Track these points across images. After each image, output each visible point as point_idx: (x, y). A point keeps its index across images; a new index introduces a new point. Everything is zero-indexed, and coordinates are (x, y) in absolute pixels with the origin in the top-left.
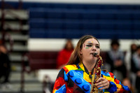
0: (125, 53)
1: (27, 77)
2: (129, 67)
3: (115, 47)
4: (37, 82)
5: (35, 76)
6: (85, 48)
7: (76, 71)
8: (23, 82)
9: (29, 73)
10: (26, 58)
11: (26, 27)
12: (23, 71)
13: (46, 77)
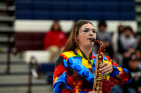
0: (112, 34)
1: (13, 58)
2: (115, 48)
3: (102, 28)
4: (24, 63)
5: (22, 57)
6: (81, 33)
7: (74, 57)
8: (9, 63)
9: (15, 54)
10: (12, 39)
11: (12, 8)
12: (9, 52)
13: (33, 58)
